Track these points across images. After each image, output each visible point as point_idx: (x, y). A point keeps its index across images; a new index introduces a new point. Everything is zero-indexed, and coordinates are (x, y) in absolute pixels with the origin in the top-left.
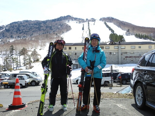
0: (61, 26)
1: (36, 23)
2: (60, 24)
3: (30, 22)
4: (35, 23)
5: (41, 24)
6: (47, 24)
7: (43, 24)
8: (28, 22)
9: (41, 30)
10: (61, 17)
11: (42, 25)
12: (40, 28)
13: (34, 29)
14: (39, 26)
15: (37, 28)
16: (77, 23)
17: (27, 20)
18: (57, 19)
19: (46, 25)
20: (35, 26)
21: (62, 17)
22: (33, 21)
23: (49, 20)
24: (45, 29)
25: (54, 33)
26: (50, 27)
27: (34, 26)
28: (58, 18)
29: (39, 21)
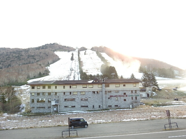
0: (47, 55)
1: (15, 51)
2: (45, 53)
3: (8, 50)
5: (22, 52)
6: (29, 52)
7: (25, 53)
8: (5, 49)
9: (21, 59)
10: (46, 45)
12: (21, 57)
13: (12, 58)
14: (19, 54)
15: (16, 57)
17: (4, 48)
18: (41, 47)
19: (28, 54)
20: (14, 55)
22: (11, 49)
23: (31, 48)
24: (27, 59)
25: (37, 64)
26: (33, 56)
27: (12, 55)
29: (19, 49)
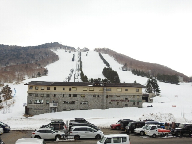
0: (47, 54)
1: (14, 49)
2: (45, 53)
4: (12, 48)
5: (21, 50)
8: (3, 46)
9: (19, 58)
10: (46, 44)
11: (22, 52)
12: (19, 56)
13: (10, 56)
14: (18, 52)
16: (66, 52)
18: (41, 46)
19: (27, 53)
21: (48, 43)
22: (10, 46)
23: (31, 46)
24: (26, 58)
25: (36, 64)
26: (32, 55)
27: (11, 53)
28: (43, 45)
29: (18, 47)
